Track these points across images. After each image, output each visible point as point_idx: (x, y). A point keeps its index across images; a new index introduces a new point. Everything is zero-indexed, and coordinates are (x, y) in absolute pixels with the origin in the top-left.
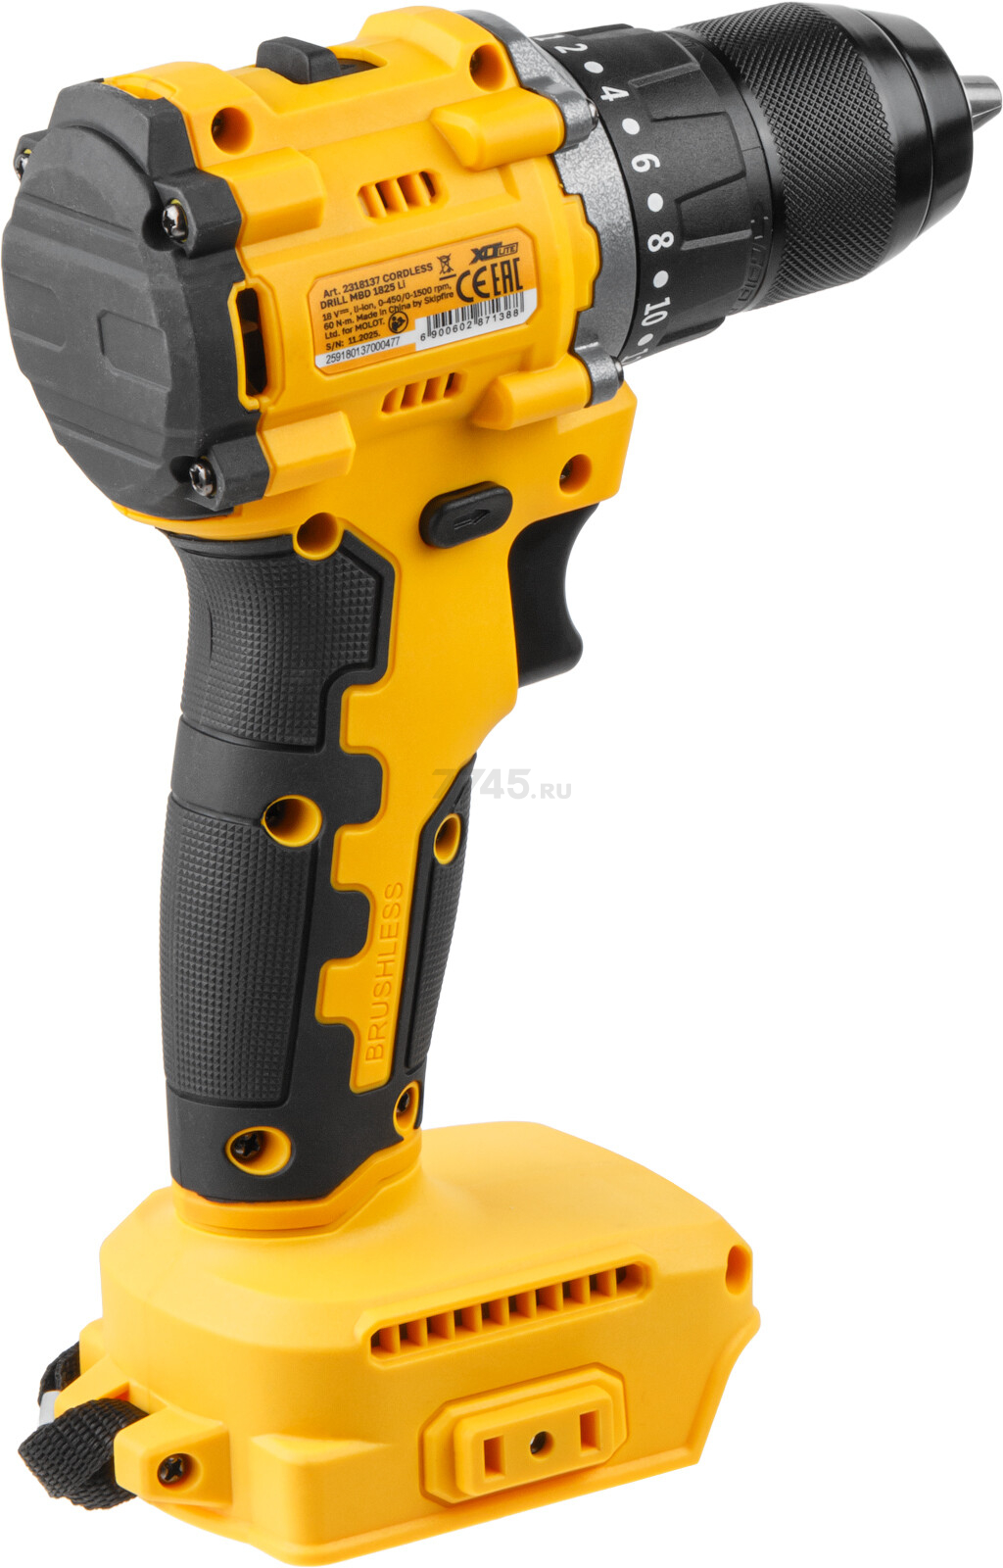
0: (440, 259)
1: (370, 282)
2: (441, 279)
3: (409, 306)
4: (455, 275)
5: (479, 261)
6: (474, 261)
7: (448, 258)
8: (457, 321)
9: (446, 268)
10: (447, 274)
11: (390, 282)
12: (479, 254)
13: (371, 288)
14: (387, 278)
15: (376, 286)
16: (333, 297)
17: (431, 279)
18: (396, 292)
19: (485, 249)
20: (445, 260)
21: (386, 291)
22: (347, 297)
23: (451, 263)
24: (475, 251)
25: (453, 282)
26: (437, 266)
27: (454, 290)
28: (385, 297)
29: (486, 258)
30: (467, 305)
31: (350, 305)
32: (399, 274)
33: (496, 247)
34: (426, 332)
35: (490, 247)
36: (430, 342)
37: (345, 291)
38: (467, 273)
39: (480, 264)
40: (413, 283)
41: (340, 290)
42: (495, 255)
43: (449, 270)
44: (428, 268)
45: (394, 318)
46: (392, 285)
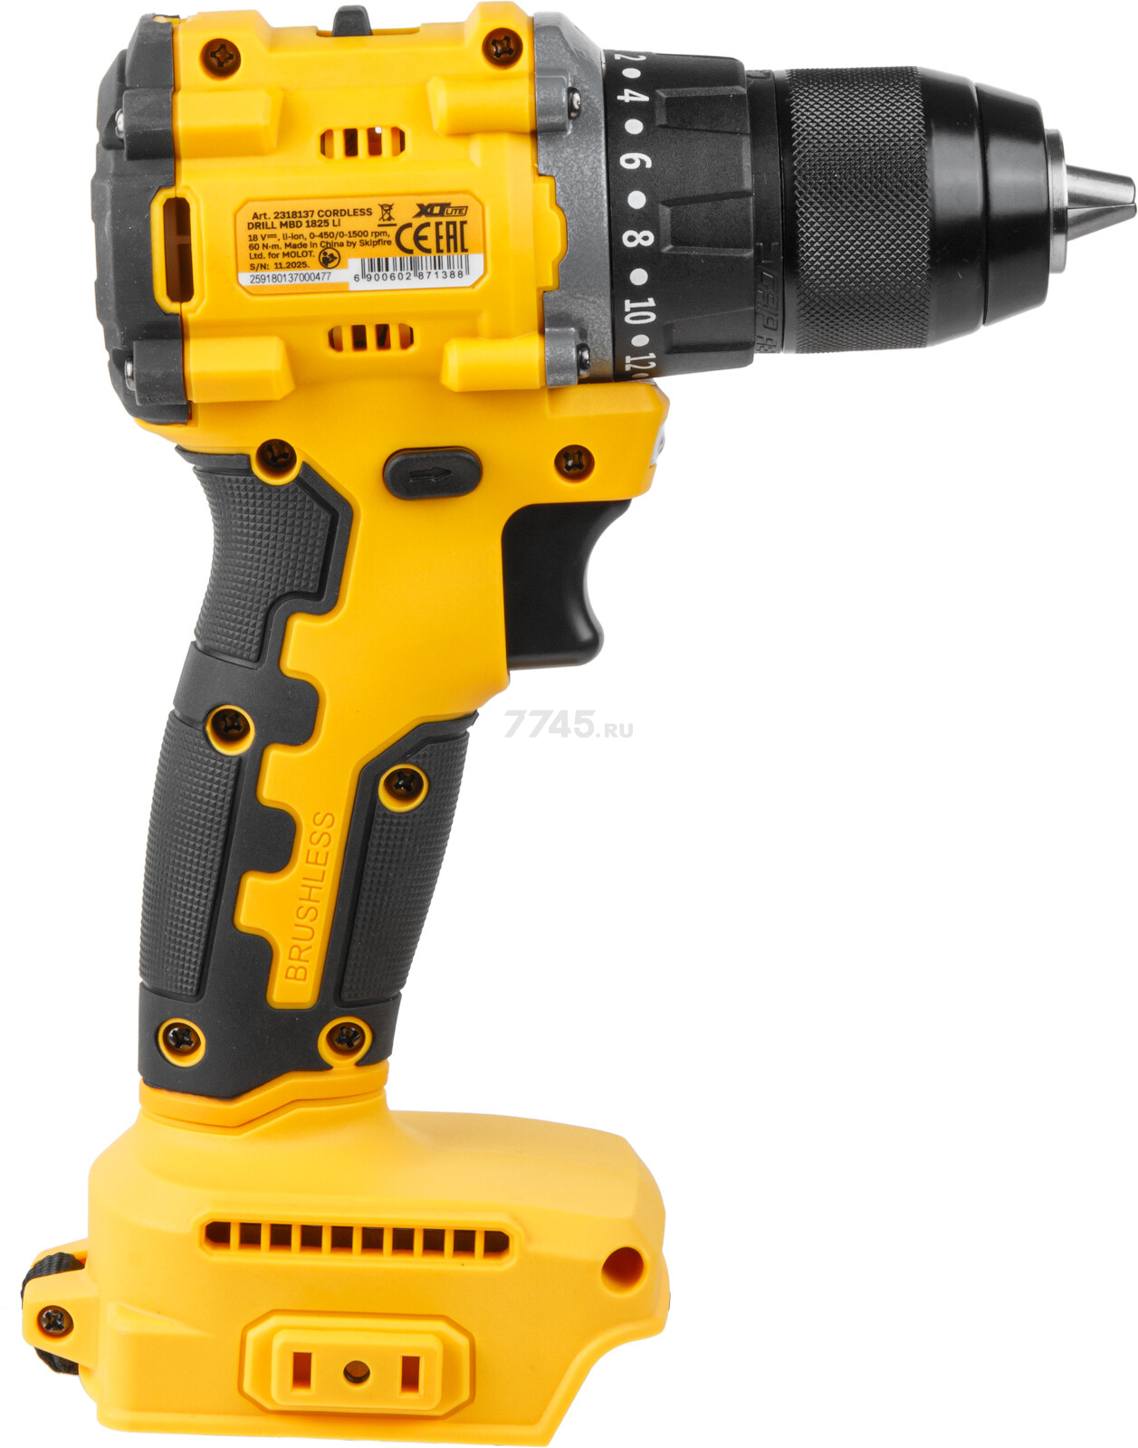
0: (382, 206)
1: (303, 214)
2: (379, 226)
3: (342, 245)
4: (395, 225)
5: (424, 216)
6: (418, 215)
7: (390, 207)
8: (395, 269)
9: (386, 217)
10: (387, 222)
11: (325, 218)
12: (425, 210)
13: (304, 220)
14: (321, 214)
15: (310, 219)
16: (263, 220)
17: (370, 224)
18: (330, 229)
19: (432, 206)
20: (387, 209)
21: (319, 226)
22: (277, 223)
23: (393, 213)
24: (420, 206)
25: (392, 231)
26: (377, 212)
27: (392, 238)
28: (317, 231)
29: (431, 214)
30: (407, 257)
31: (280, 232)
32: (335, 213)
33: (444, 206)
34: (360, 273)
35: (437, 205)
36: (364, 285)
37: (276, 218)
38: (409, 225)
39: (424, 219)
40: (348, 224)
41: (271, 215)
42: (441, 214)
43: (390, 218)
44: (369, 212)
45: (325, 254)
46: (326, 221)
